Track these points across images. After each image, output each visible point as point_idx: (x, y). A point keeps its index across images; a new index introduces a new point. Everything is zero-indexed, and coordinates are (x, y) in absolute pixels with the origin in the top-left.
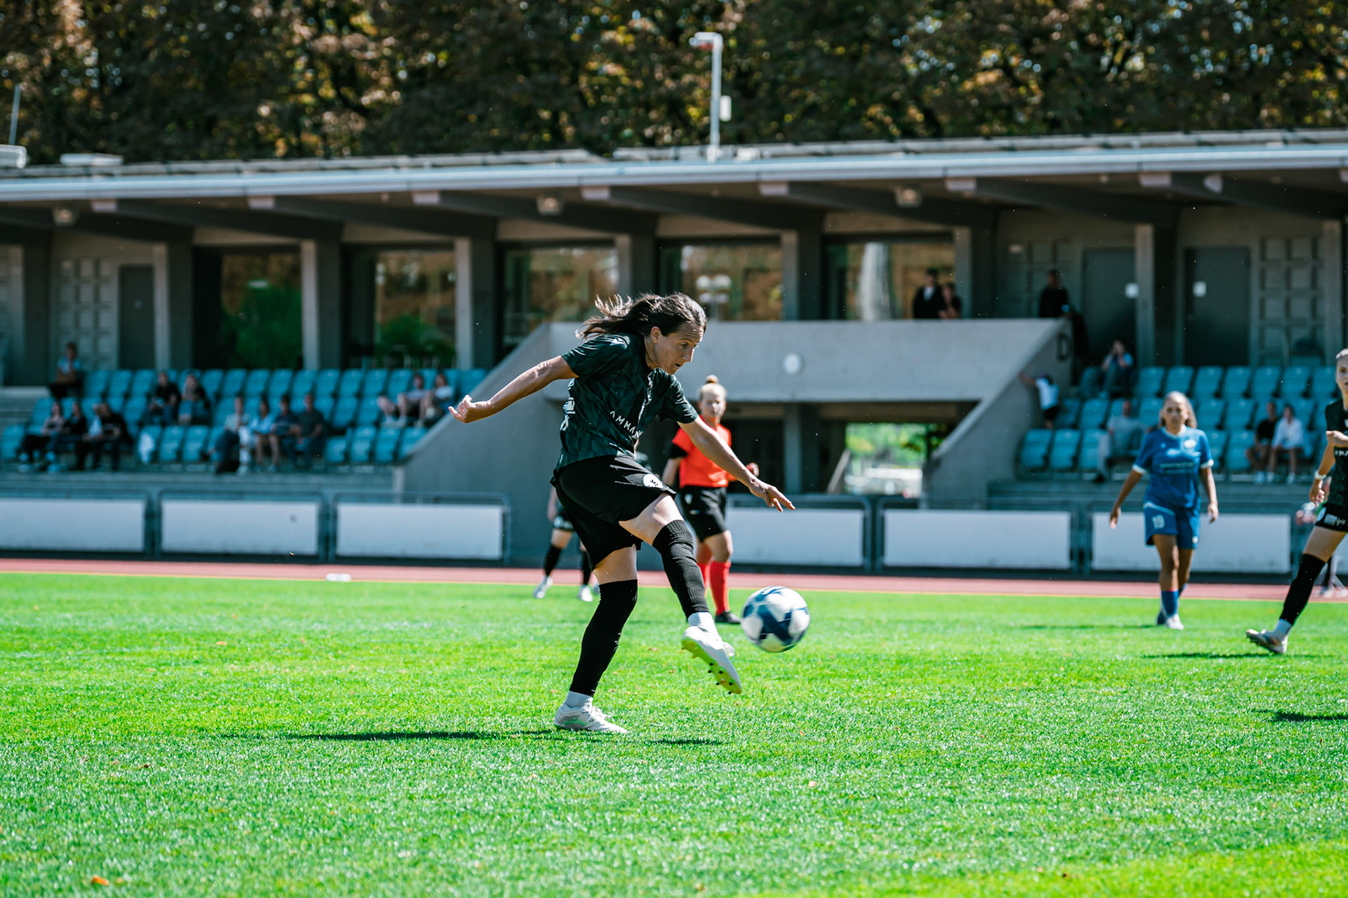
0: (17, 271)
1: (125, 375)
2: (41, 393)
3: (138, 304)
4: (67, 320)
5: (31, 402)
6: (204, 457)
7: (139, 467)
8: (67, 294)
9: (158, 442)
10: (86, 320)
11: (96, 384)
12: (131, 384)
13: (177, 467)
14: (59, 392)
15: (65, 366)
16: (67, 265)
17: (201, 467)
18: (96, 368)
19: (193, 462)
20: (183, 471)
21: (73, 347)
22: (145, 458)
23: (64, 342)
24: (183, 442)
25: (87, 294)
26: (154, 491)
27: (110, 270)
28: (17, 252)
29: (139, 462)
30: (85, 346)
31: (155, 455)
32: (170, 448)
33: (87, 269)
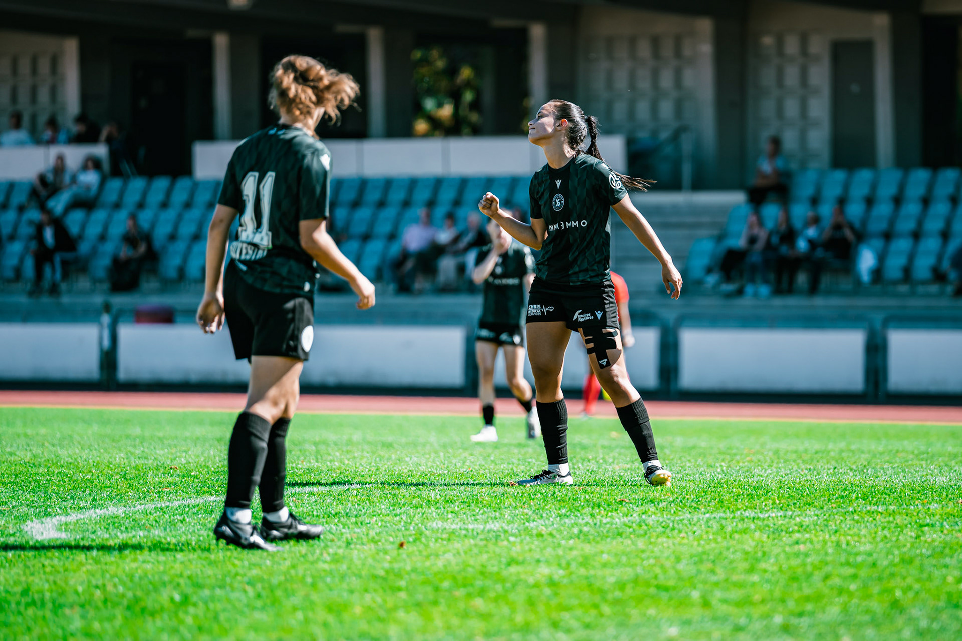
0: (706, 49)
1: (839, 175)
2: (736, 198)
3: (855, 88)
4: (768, 107)
5: (724, 210)
6: (939, 276)
7: (858, 289)
8: (767, 77)
9: (882, 258)
10: (791, 108)
11: (804, 188)
12: (846, 187)
13: (904, 289)
14: (757, 197)
15: (766, 167)
16: (768, 40)
17: (934, 289)
18: (803, 166)
19: (924, 283)
20: (913, 294)
21: (776, 142)
22: (866, 277)
23: (765, 134)
24: (911, 257)
25: (792, 76)
26: (878, 319)
27: (819, 46)
28: (705, 25)
29: (858, 282)
30: (790, 140)
31: (878, 274)
32: (895, 265)
33: (792, 46)
